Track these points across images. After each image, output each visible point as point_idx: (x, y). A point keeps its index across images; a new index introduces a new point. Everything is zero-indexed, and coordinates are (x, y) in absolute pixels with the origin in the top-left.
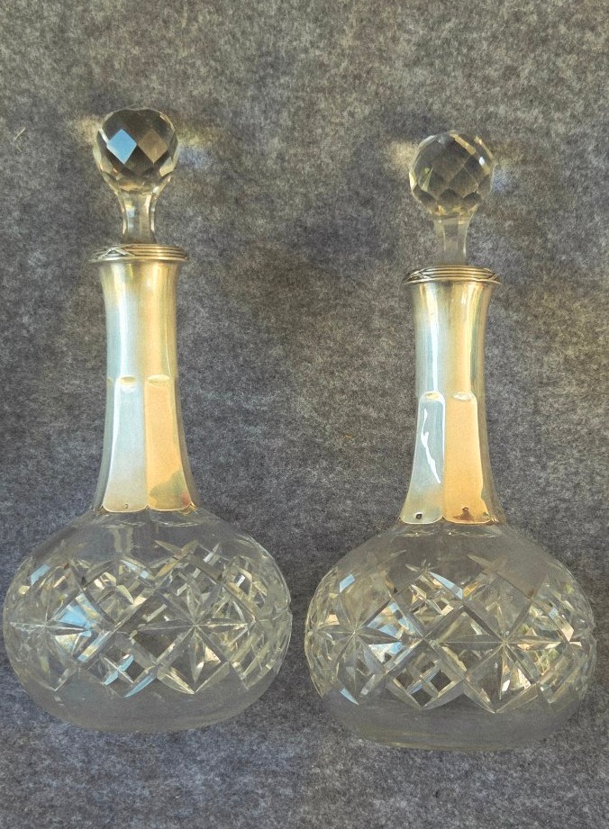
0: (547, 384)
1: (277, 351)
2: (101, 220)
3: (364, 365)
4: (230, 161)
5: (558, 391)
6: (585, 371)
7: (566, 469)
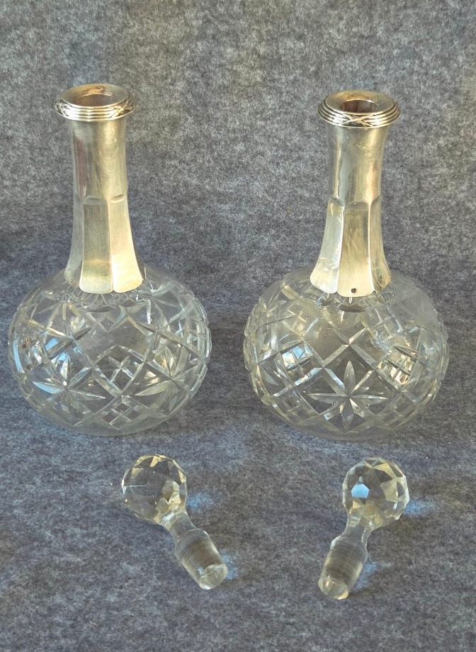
0: (427, 166)
1: (240, 147)
2: (123, 55)
3: (299, 158)
4: (208, 9)
5: (434, 172)
6: (453, 156)
7: (441, 232)
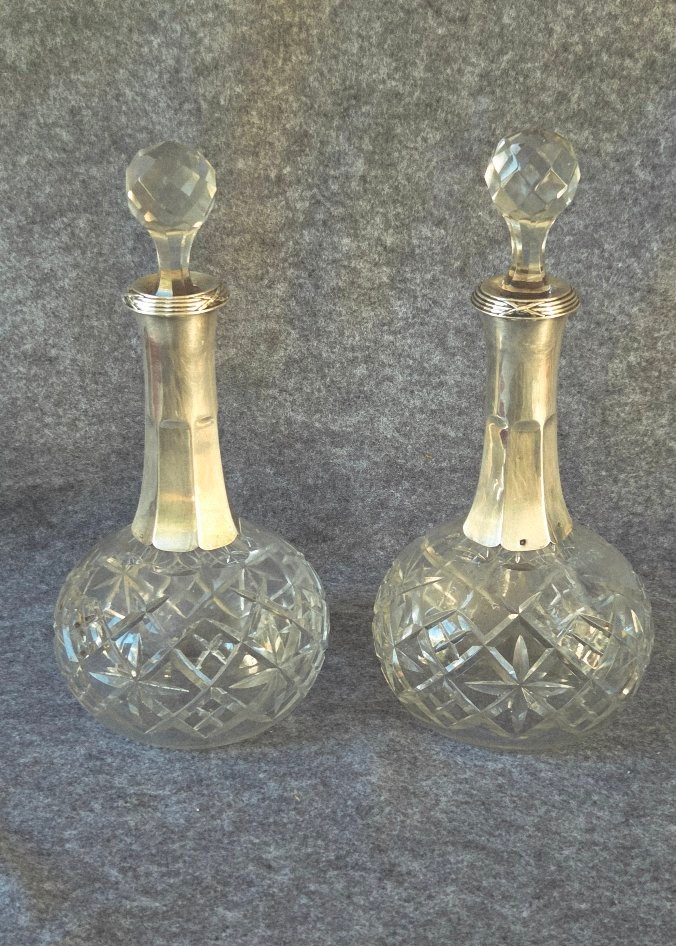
0: (614, 392)
1: (361, 371)
2: (205, 248)
3: (441, 384)
4: (318, 186)
5: (624, 399)
6: (648, 379)
7: (636, 482)
